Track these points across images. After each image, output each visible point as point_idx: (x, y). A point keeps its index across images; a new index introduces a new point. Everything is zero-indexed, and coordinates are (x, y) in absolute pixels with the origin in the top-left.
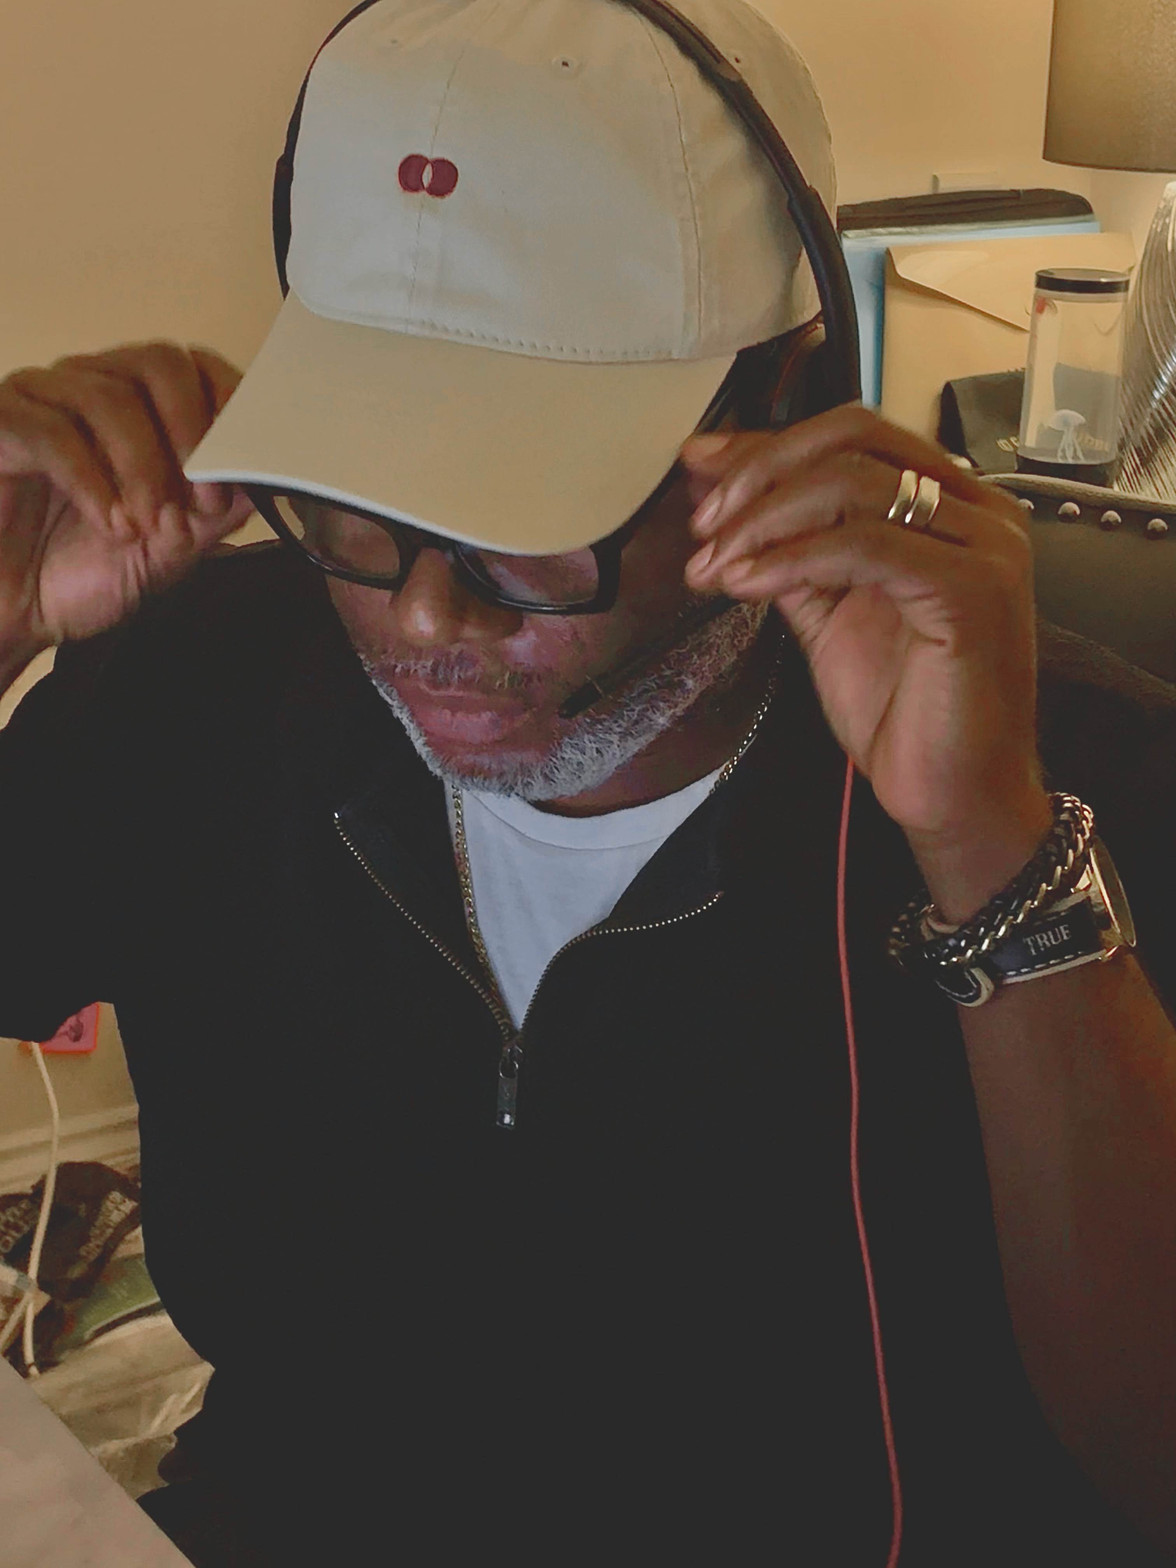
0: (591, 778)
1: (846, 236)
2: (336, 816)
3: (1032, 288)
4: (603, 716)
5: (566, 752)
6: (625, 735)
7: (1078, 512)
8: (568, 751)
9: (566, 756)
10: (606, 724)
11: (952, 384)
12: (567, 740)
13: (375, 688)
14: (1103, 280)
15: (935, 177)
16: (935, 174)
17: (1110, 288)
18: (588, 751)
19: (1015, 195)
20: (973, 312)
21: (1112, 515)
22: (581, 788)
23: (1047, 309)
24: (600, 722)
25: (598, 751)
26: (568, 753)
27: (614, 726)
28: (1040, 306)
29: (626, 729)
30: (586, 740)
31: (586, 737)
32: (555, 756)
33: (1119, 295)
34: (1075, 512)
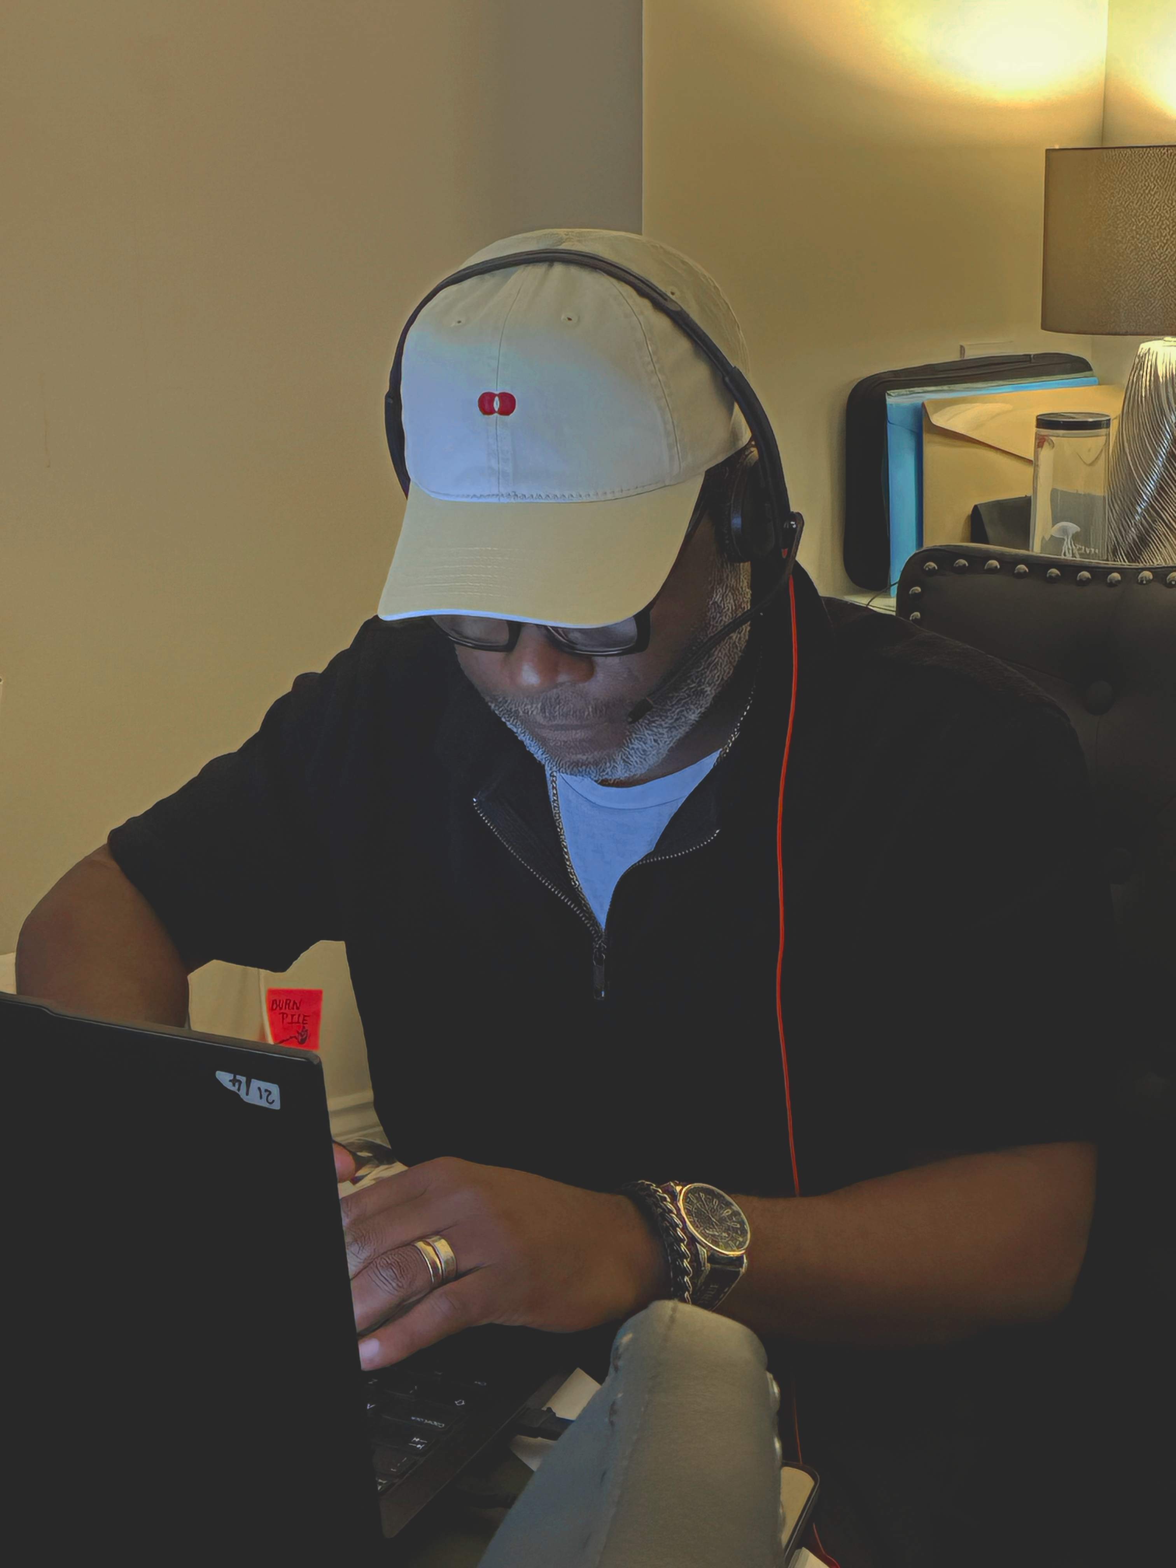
0: (653, 760)
1: (889, 395)
2: (475, 800)
3: (1034, 429)
4: (656, 718)
5: (635, 745)
6: (670, 728)
7: (999, 567)
8: (636, 743)
9: (635, 747)
10: (657, 723)
11: (979, 506)
12: (634, 736)
13: (504, 723)
14: (1091, 420)
15: (962, 347)
16: (962, 344)
17: (1095, 425)
18: (649, 742)
19: (1027, 358)
20: (992, 450)
21: (1022, 567)
22: (647, 767)
23: (1046, 444)
24: (654, 722)
25: (655, 741)
26: (636, 744)
27: (663, 723)
28: (1040, 442)
29: (671, 724)
30: (646, 734)
31: (646, 732)
32: (628, 747)
33: (1103, 431)
34: (996, 567)
